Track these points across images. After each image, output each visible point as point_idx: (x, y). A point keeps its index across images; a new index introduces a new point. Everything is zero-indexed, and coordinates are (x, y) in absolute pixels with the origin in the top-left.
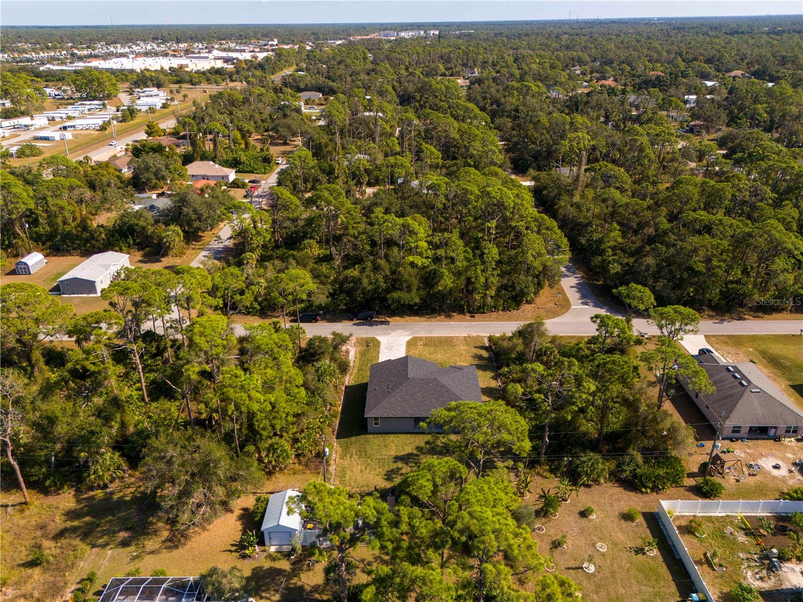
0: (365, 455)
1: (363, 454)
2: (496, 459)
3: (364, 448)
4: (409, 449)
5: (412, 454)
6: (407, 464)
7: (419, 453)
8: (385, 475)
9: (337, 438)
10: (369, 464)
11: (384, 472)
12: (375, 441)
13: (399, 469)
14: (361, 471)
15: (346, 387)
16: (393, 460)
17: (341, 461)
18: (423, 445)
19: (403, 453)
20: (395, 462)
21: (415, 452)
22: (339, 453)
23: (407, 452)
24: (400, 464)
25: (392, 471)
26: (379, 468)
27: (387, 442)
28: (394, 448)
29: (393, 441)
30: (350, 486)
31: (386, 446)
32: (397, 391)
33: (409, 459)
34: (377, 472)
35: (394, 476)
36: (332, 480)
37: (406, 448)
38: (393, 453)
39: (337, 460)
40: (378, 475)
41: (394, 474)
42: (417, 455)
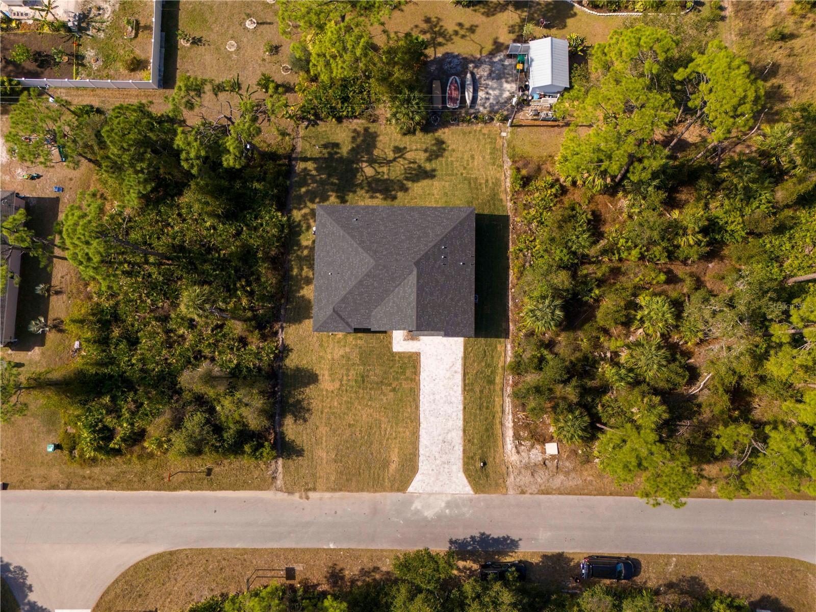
0: (470, 183)
1: (472, 183)
2: (314, 173)
3: (471, 193)
4: (417, 188)
5: (413, 181)
6: (420, 167)
7: (405, 182)
8: (444, 150)
9: (508, 217)
10: (465, 168)
11: (446, 154)
12: (458, 202)
13: (429, 160)
14: (473, 157)
15: (506, 334)
16: (436, 173)
17: (498, 176)
18: (400, 194)
19: (425, 183)
20: (434, 170)
21: (409, 184)
22: (503, 189)
23: (420, 184)
24: (428, 166)
25: (437, 157)
26: (452, 161)
27: (443, 200)
28: (435, 192)
29: (437, 202)
30: (484, 134)
31: (446, 194)
32: (432, 244)
33: (417, 175)
34: (454, 154)
35: (435, 148)
36: (506, 145)
37: (420, 191)
38: (436, 183)
39: (503, 178)
40: (454, 150)
41: (434, 151)
42: (407, 179)
